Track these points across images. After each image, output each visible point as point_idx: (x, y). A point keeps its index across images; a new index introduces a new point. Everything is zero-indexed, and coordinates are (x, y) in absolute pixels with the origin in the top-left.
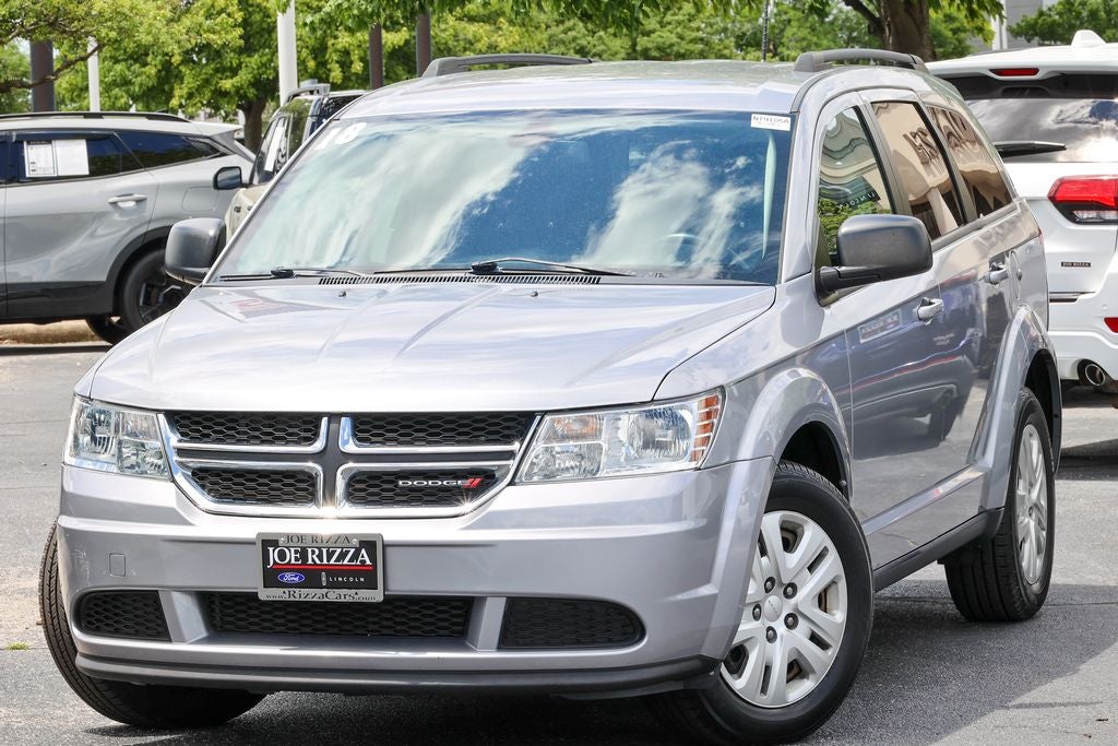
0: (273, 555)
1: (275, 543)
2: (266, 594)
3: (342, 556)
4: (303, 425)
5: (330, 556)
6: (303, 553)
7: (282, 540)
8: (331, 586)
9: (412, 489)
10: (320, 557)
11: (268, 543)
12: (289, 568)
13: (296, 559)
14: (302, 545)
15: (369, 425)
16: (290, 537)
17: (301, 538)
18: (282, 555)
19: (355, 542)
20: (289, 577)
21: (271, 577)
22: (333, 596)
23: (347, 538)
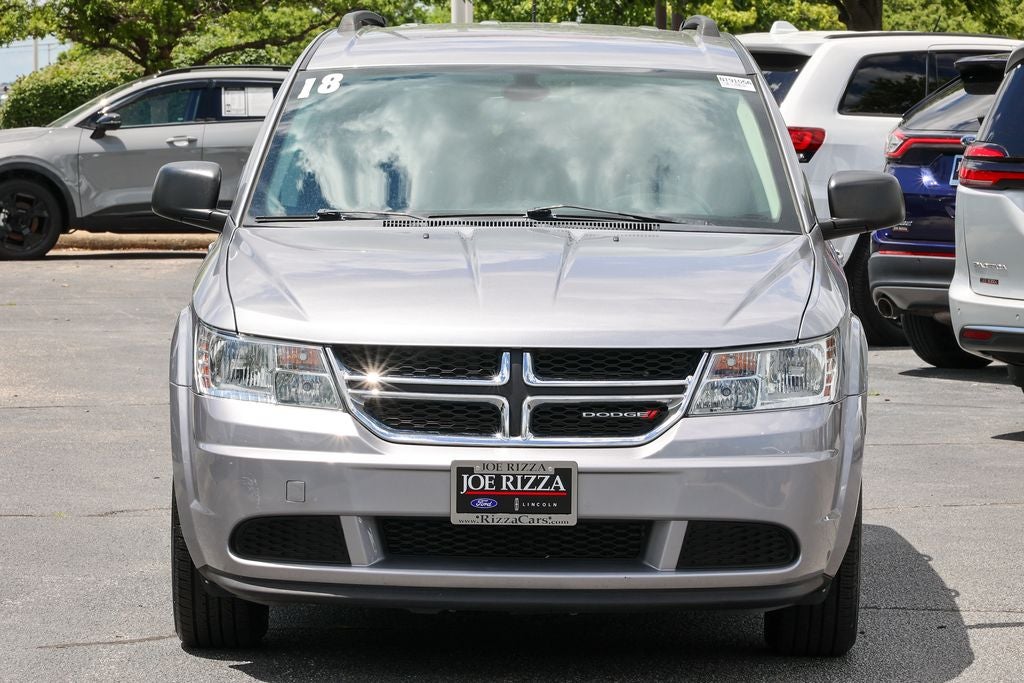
0: (468, 482)
1: (469, 471)
2: (457, 519)
3: (537, 482)
4: (483, 359)
5: (524, 482)
6: (498, 480)
7: (478, 469)
8: (523, 511)
9: (596, 420)
10: (515, 483)
11: (463, 470)
12: (483, 494)
13: (490, 486)
14: (496, 471)
15: (551, 361)
16: (485, 465)
17: (496, 465)
18: (476, 482)
19: (551, 470)
20: (481, 503)
21: (465, 503)
22: (526, 520)
23: (543, 465)
